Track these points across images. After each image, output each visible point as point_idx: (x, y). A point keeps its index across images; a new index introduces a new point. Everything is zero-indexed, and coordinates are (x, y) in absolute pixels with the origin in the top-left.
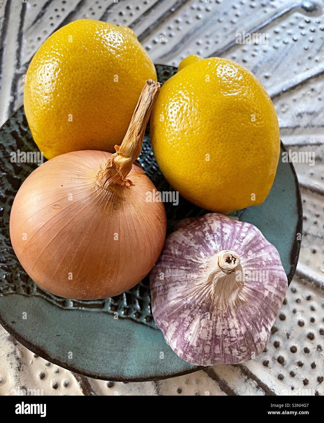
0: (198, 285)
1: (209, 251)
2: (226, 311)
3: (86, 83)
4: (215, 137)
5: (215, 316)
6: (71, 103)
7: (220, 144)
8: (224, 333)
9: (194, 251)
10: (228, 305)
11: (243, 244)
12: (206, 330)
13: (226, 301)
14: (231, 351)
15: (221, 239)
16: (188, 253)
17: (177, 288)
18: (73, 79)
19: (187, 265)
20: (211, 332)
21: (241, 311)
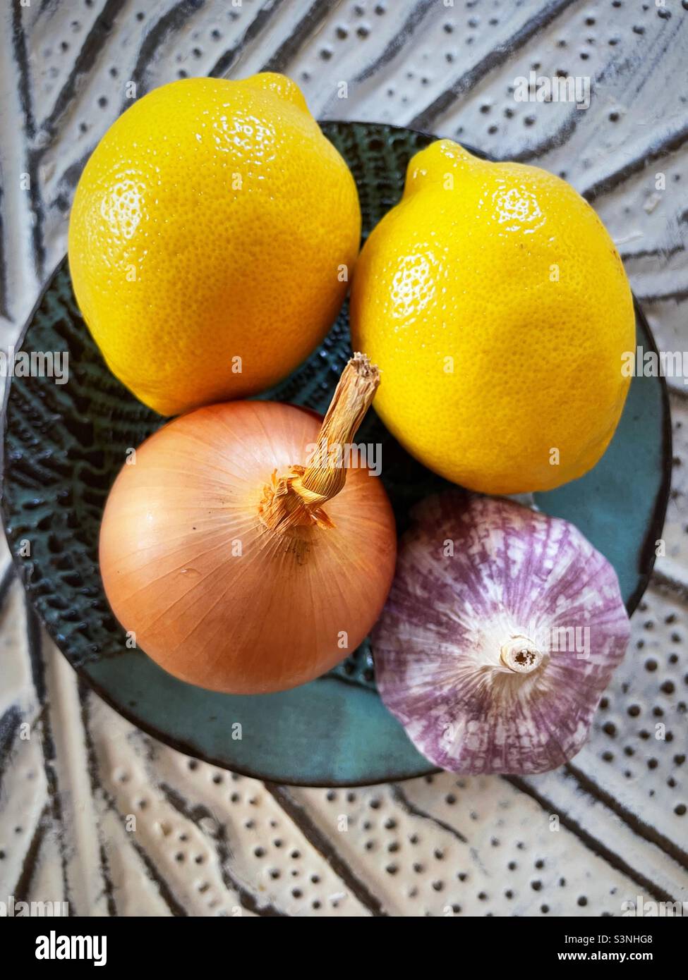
0: (461, 668)
1: (482, 602)
2: (513, 709)
3: (208, 277)
4: (494, 386)
5: (492, 716)
6: (182, 322)
7: (506, 400)
8: (510, 741)
9: (452, 597)
10: (516, 699)
11: (547, 586)
12: (476, 737)
13: (514, 693)
14: (521, 765)
15: (504, 574)
16: (442, 598)
17: (424, 666)
18: (179, 272)
19: (439, 623)
20: (486, 740)
21: (540, 706)
